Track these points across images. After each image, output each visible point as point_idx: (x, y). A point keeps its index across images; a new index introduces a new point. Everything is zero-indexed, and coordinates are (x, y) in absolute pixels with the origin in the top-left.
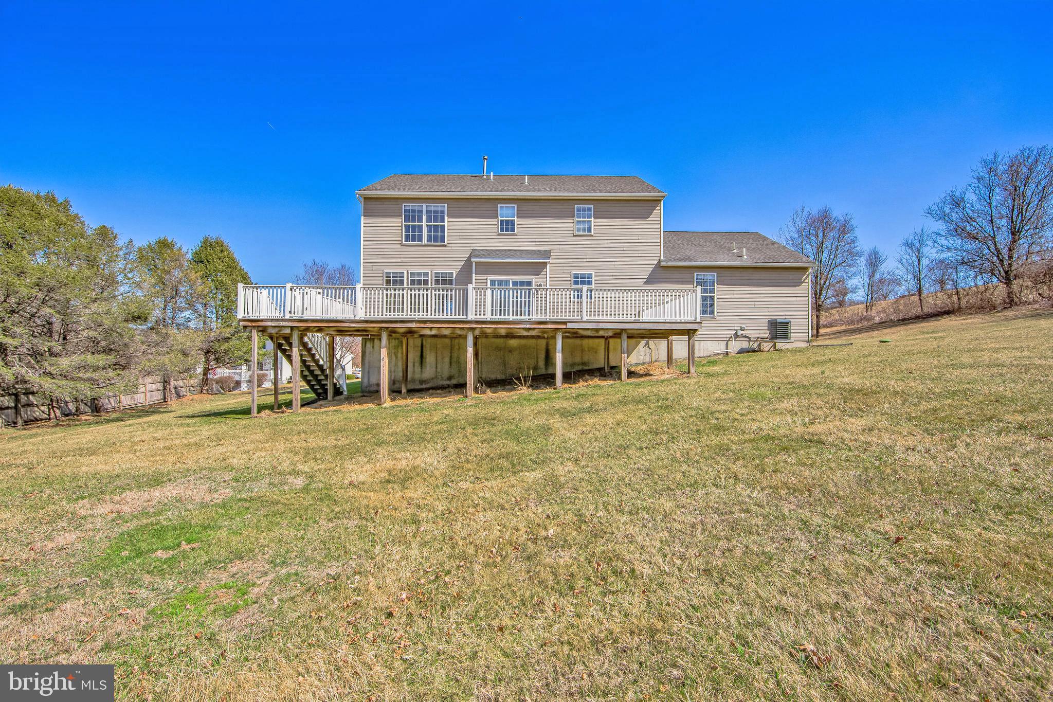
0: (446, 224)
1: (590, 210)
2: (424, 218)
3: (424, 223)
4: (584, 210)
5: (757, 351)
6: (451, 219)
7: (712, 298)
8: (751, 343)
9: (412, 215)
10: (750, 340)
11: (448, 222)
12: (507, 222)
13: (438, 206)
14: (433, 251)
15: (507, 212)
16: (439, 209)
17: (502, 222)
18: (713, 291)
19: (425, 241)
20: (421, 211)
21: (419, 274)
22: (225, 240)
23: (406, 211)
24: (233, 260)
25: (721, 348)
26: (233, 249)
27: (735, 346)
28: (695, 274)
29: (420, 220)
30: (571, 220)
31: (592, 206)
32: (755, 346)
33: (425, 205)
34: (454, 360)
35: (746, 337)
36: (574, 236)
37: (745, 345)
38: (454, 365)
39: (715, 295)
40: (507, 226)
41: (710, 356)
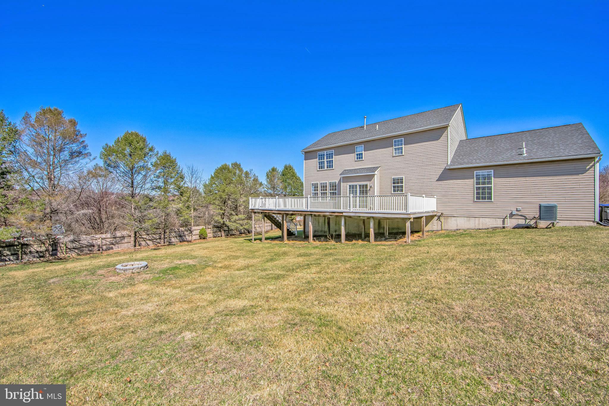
0: (334, 159)
1: (402, 141)
2: (325, 157)
3: (325, 160)
4: (398, 141)
5: (533, 228)
6: (336, 157)
7: (490, 188)
8: (528, 221)
9: (321, 157)
10: (526, 219)
11: (335, 158)
12: (360, 154)
13: (329, 152)
14: (329, 173)
15: (360, 149)
16: (331, 153)
17: (357, 155)
18: (490, 183)
19: (326, 168)
20: (324, 155)
21: (324, 183)
22: (291, 165)
23: (319, 155)
24: (294, 173)
25: (499, 223)
26: (294, 168)
27: (511, 223)
28: (475, 172)
29: (324, 159)
30: (391, 148)
31: (403, 139)
32: (532, 223)
33: (325, 152)
34: (337, 223)
35: (521, 216)
36: (393, 157)
37: (522, 222)
38: (337, 225)
39: (493, 185)
40: (360, 156)
41: (488, 229)
